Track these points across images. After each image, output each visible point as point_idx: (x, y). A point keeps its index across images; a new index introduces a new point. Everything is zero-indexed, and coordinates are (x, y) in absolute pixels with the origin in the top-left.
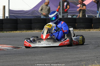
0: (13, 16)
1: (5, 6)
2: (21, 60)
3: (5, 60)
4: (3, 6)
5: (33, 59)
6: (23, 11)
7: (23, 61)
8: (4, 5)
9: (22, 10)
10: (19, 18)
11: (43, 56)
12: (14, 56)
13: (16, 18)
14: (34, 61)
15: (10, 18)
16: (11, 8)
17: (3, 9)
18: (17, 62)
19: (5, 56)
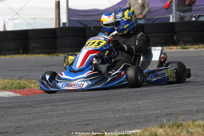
0: (77, 20)
1: (59, 2)
2: (94, 110)
3: (62, 112)
4: (56, 1)
5: (119, 108)
6: (95, 11)
7: (99, 113)
9: (94, 9)
10: (88, 26)
11: (140, 102)
12: (82, 102)
13: (82, 26)
14: (122, 111)
15: (71, 26)
16: (71, 6)
17: (56, 8)
18: (88, 115)
19: (61, 103)
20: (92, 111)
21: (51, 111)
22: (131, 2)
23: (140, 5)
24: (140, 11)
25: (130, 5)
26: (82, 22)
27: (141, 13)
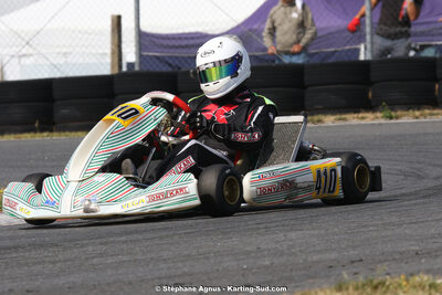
0: (157, 58)
1: (119, 17)
2: (194, 252)
3: (125, 258)
4: (113, 17)
5: (248, 249)
6: (198, 37)
7: (207, 258)
8: (117, 13)
9: (196, 33)
10: (183, 69)
11: (293, 235)
12: (167, 236)
13: (170, 69)
14: (253, 255)
15: (145, 69)
16: (145, 27)
17: (113, 31)
18: (180, 265)
20: (189, 255)
21: (101, 255)
22: (275, 17)
23: (295, 22)
24: (294, 37)
25: (273, 23)
26: (171, 62)
27: (298, 42)
